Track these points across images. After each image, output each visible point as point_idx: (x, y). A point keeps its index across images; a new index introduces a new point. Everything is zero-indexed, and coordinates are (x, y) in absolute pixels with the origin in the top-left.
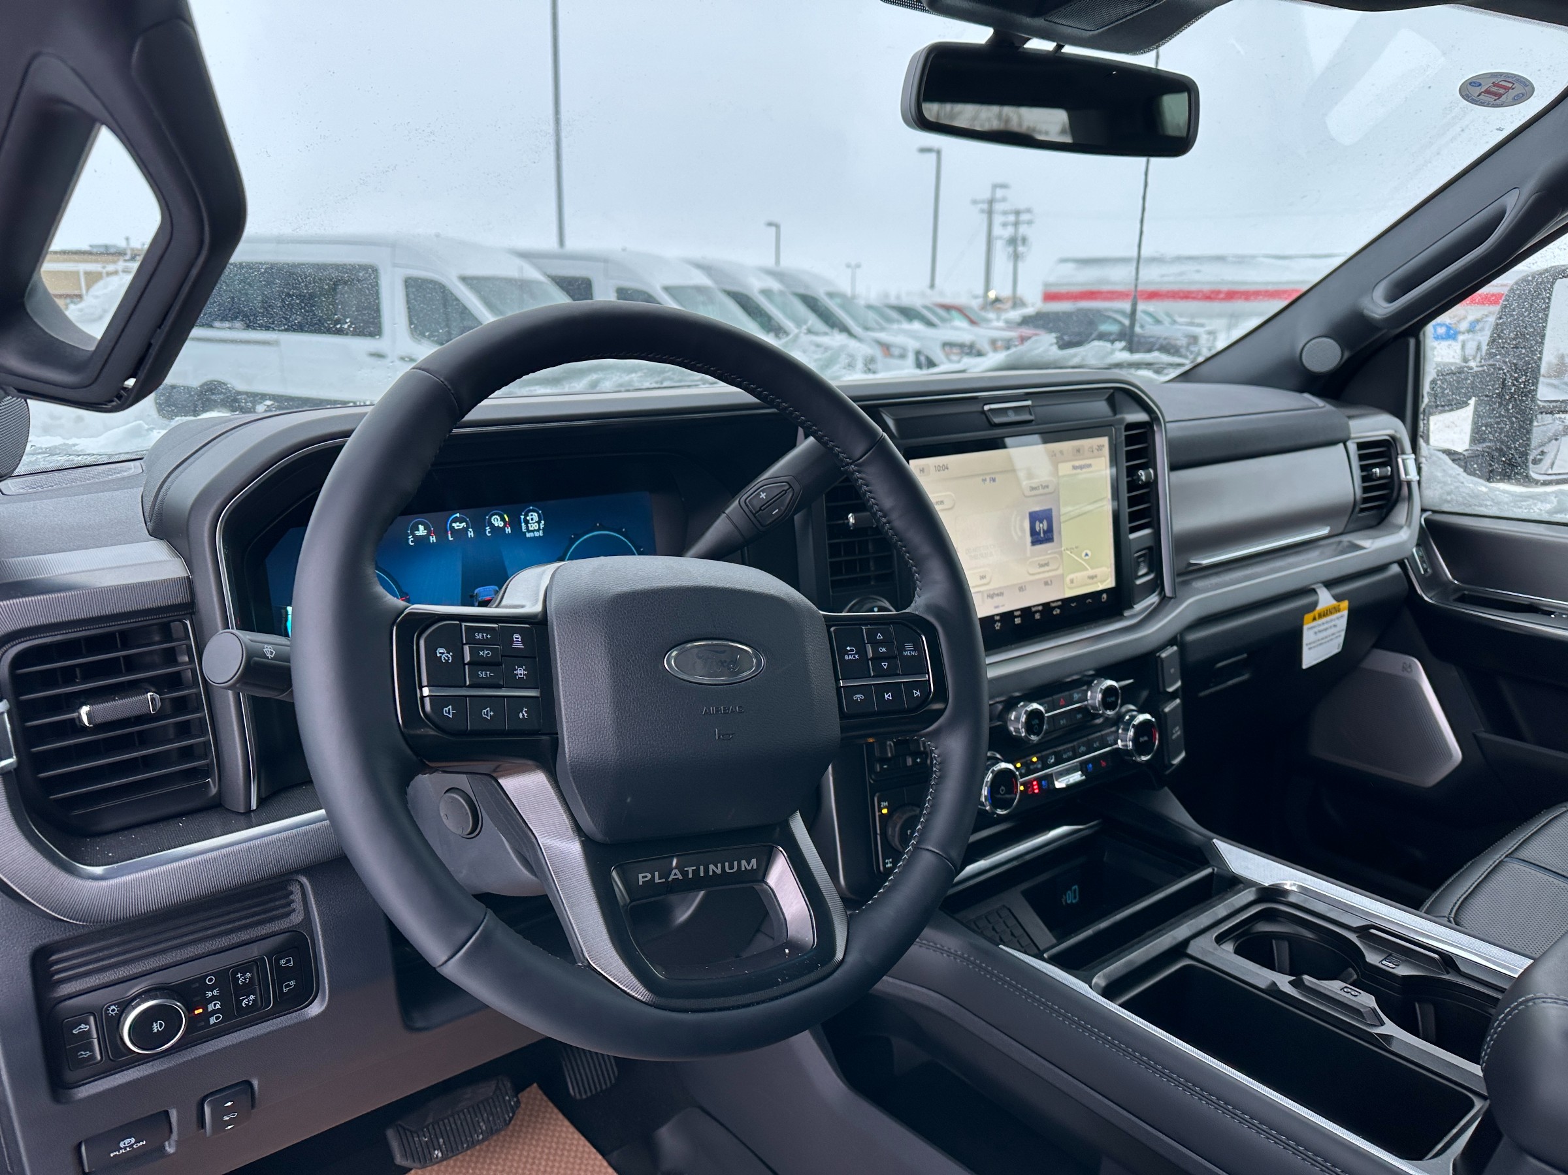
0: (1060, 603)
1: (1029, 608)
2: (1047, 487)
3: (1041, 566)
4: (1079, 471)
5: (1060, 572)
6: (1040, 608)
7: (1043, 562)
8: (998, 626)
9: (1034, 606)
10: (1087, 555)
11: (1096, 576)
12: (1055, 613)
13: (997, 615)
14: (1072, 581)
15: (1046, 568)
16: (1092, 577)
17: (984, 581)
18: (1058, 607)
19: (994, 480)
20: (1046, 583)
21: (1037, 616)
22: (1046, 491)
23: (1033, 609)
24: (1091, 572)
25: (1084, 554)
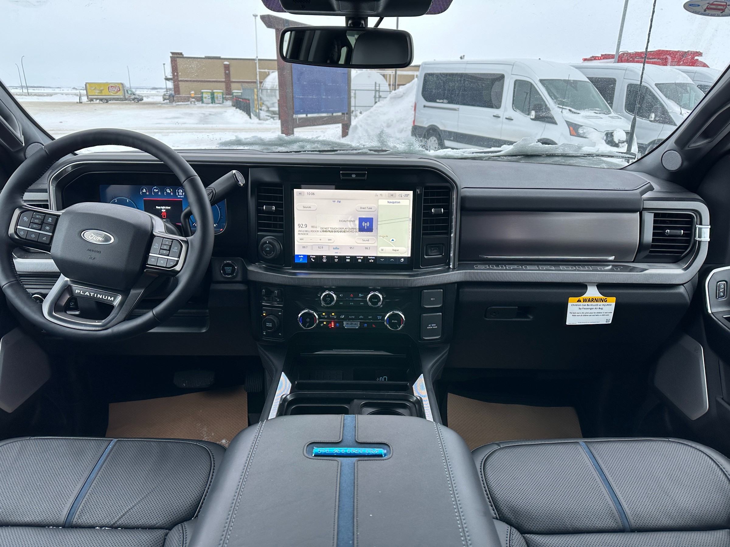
0: (374, 258)
1: (356, 256)
2: (371, 208)
3: (364, 240)
4: (392, 204)
5: (375, 245)
6: (362, 258)
7: (366, 240)
8: (336, 260)
9: (358, 256)
10: (393, 240)
11: (398, 250)
12: (370, 261)
13: (336, 256)
14: (382, 250)
15: (367, 242)
16: (396, 250)
17: (329, 241)
18: (373, 259)
19: (340, 202)
20: (366, 248)
21: (360, 261)
22: (370, 210)
23: (358, 257)
24: (395, 248)
25: (392, 239)
